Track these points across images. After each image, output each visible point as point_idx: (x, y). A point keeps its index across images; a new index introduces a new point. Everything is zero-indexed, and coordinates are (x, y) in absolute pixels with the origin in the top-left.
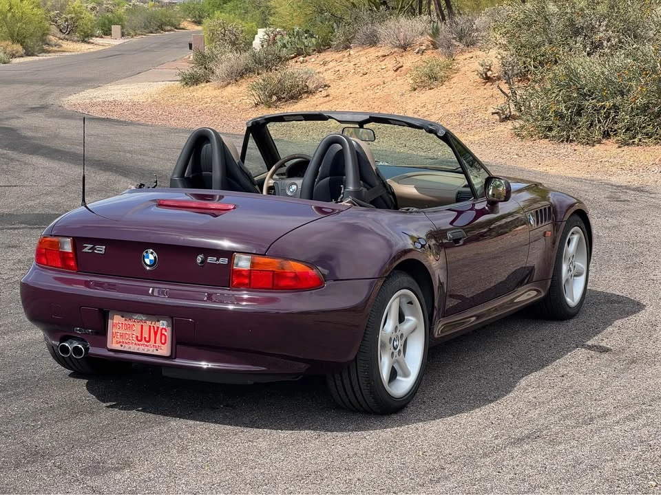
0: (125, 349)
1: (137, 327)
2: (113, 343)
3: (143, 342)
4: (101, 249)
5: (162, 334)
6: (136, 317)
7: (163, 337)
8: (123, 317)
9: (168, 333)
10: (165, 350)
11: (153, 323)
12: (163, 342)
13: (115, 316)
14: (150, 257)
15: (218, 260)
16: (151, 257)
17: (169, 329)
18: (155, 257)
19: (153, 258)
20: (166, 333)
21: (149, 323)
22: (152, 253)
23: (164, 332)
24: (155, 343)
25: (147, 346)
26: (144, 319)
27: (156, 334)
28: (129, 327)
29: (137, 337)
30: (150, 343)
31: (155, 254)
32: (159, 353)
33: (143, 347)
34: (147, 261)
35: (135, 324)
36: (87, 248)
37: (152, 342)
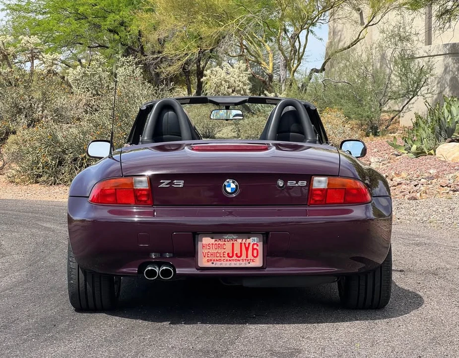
0: (216, 266)
1: (228, 245)
2: (203, 262)
3: (235, 258)
4: (180, 184)
5: (253, 249)
6: (226, 237)
7: (255, 252)
8: (212, 238)
9: (260, 248)
10: (258, 262)
11: (244, 240)
12: (255, 255)
13: (203, 238)
14: (231, 186)
15: (297, 183)
16: (233, 186)
17: (261, 244)
18: (236, 186)
19: (235, 187)
20: (257, 248)
21: (240, 241)
22: (233, 182)
23: (255, 246)
24: (247, 257)
25: (239, 260)
26: (235, 237)
27: (247, 249)
28: (219, 246)
29: (228, 254)
30: (241, 258)
31: (236, 183)
32: (252, 265)
33: (234, 262)
34: (229, 190)
35: (225, 243)
36: (164, 184)
37: (244, 256)
